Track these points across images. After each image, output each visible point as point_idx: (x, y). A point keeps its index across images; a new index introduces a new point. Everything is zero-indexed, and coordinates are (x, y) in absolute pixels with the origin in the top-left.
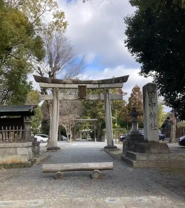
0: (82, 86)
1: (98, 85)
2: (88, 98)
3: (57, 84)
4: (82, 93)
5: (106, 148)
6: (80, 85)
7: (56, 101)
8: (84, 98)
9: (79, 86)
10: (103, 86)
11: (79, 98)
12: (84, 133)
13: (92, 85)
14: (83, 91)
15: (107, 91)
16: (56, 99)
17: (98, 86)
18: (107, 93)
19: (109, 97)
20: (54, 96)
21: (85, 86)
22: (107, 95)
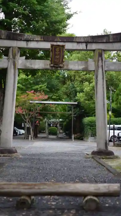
0: (59, 46)
1: (84, 45)
2: (67, 66)
3: (15, 42)
4: (58, 57)
5: (94, 153)
6: (55, 44)
7: (12, 71)
8: (61, 65)
9: (52, 46)
10: (94, 46)
11: (52, 65)
12: (51, 125)
13: (75, 44)
14: (59, 54)
15: (100, 55)
16: (13, 66)
17: (85, 47)
18: (100, 58)
19: (102, 66)
20: (9, 61)
21: (63, 46)
22: (100, 61)
